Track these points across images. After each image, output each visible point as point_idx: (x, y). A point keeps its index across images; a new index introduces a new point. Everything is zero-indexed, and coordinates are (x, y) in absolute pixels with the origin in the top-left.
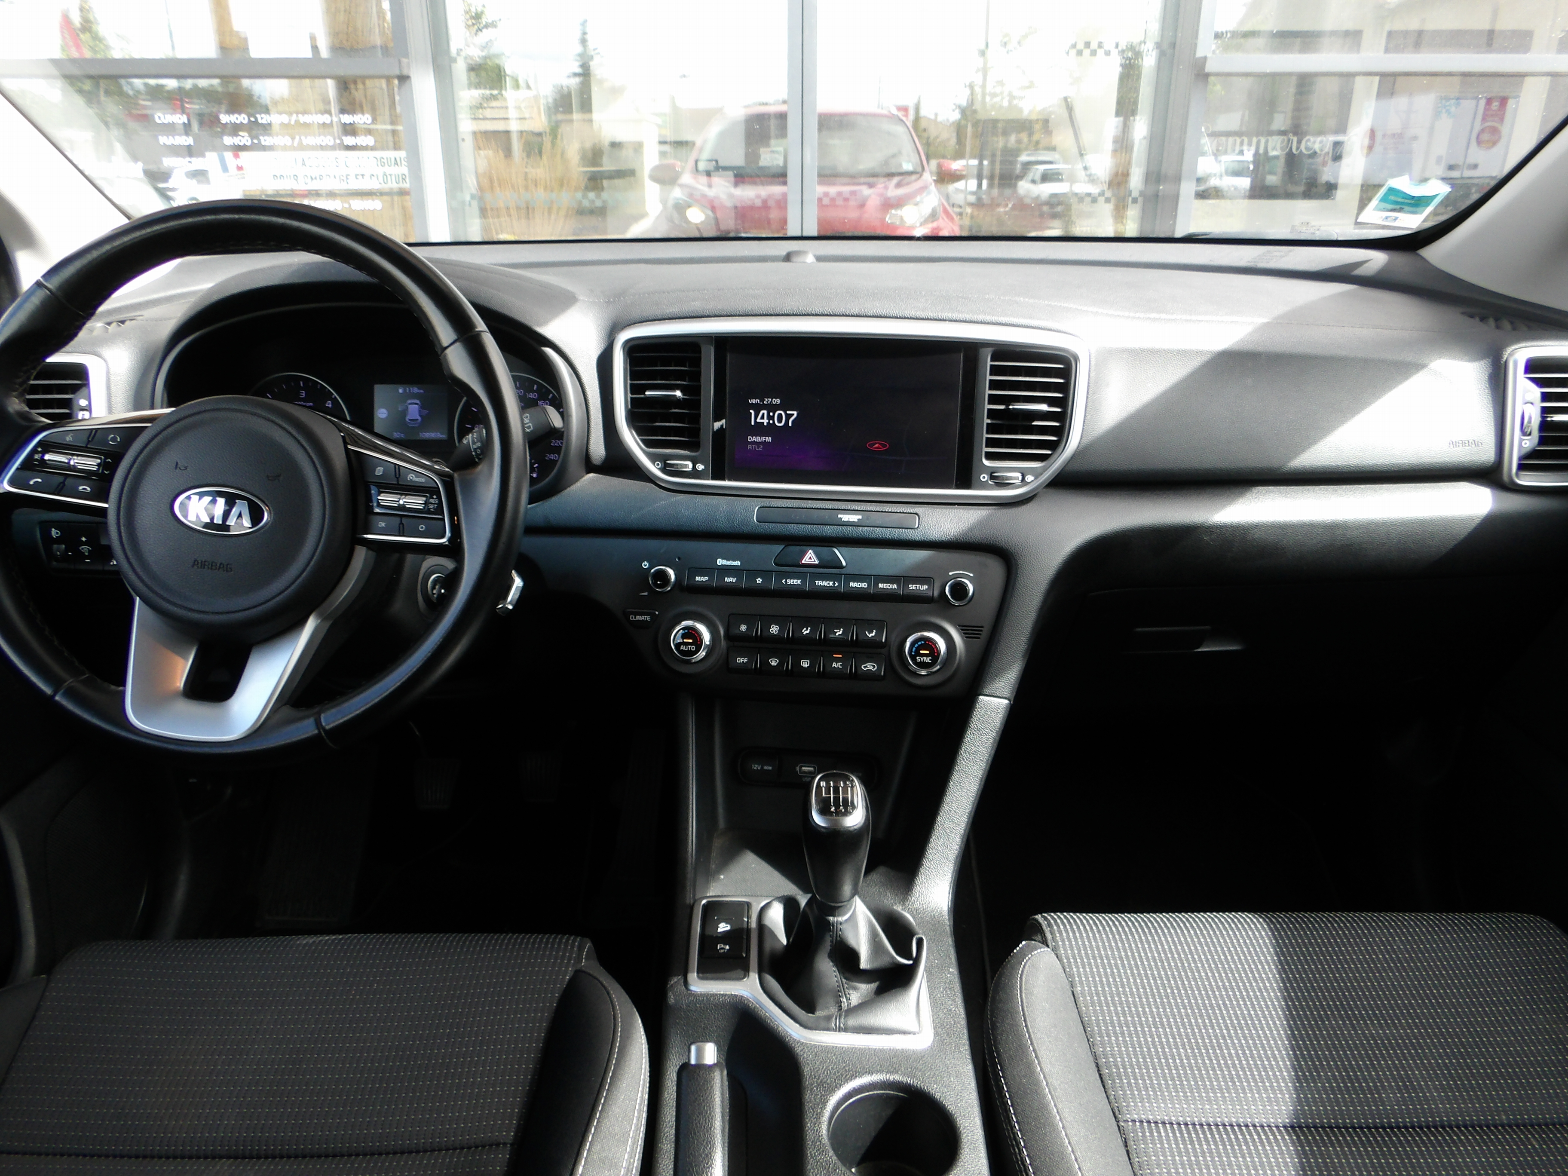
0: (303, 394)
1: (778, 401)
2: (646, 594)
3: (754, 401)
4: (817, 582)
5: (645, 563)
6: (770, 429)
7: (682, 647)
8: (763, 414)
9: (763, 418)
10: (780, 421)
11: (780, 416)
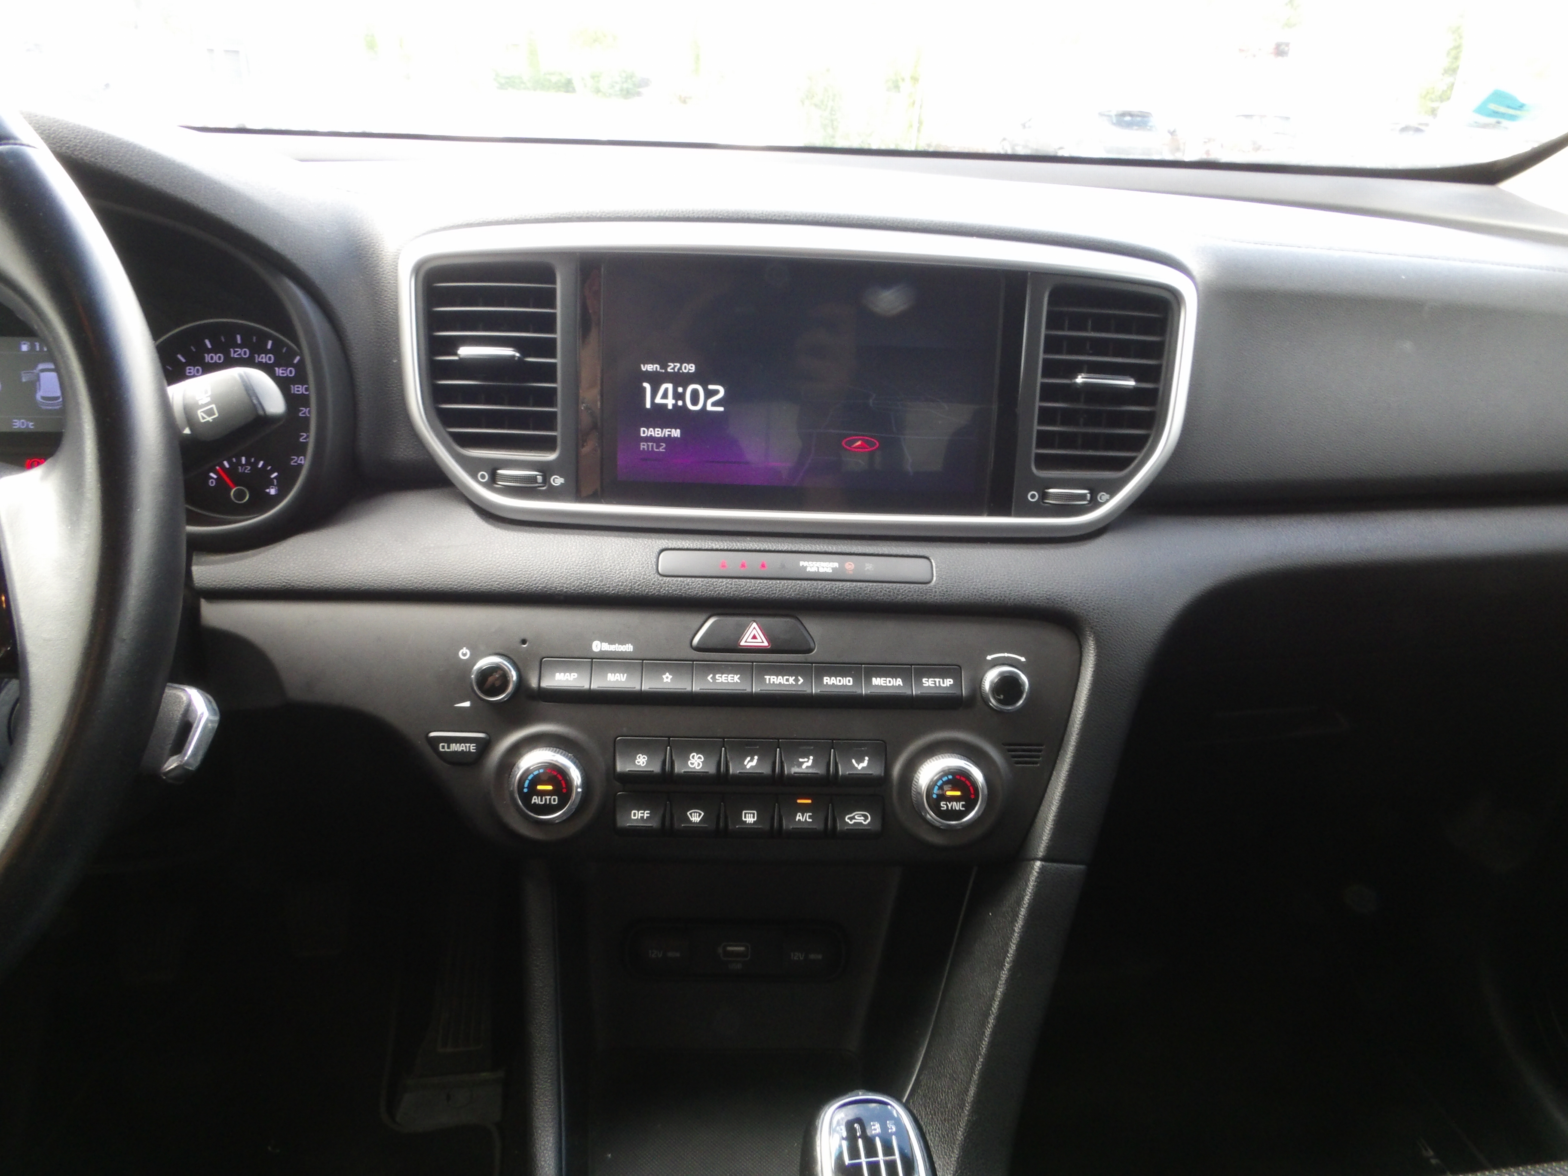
1: (691, 368)
2: (467, 704)
3: (650, 368)
4: (767, 677)
5: (464, 650)
6: (677, 417)
7: (535, 800)
8: (666, 390)
9: (665, 396)
10: (695, 401)
11: (695, 394)
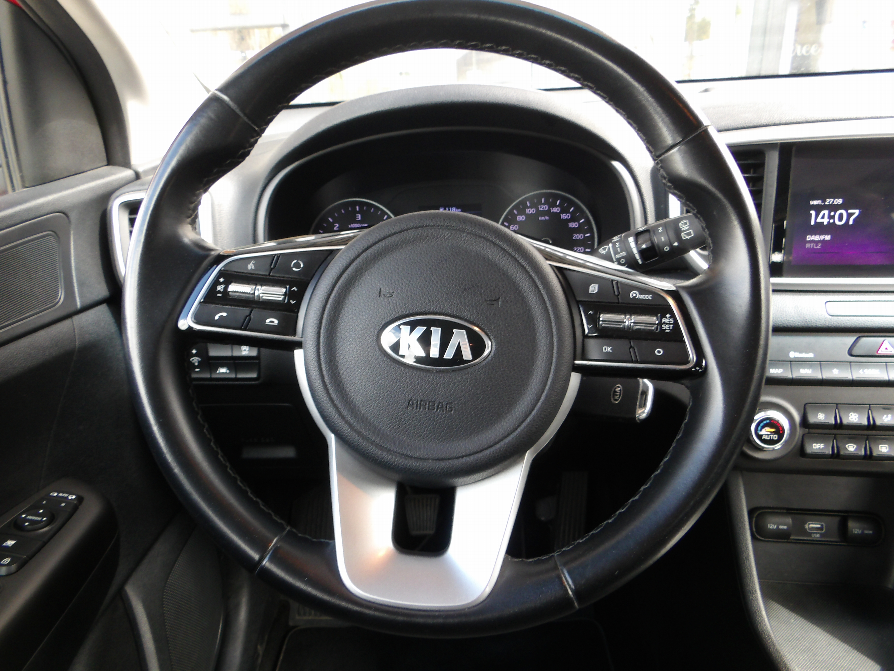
0: (359, 217)
1: (839, 201)
3: (815, 202)
6: (830, 228)
7: (764, 437)
8: (824, 214)
9: (823, 217)
10: (840, 219)
11: (841, 215)
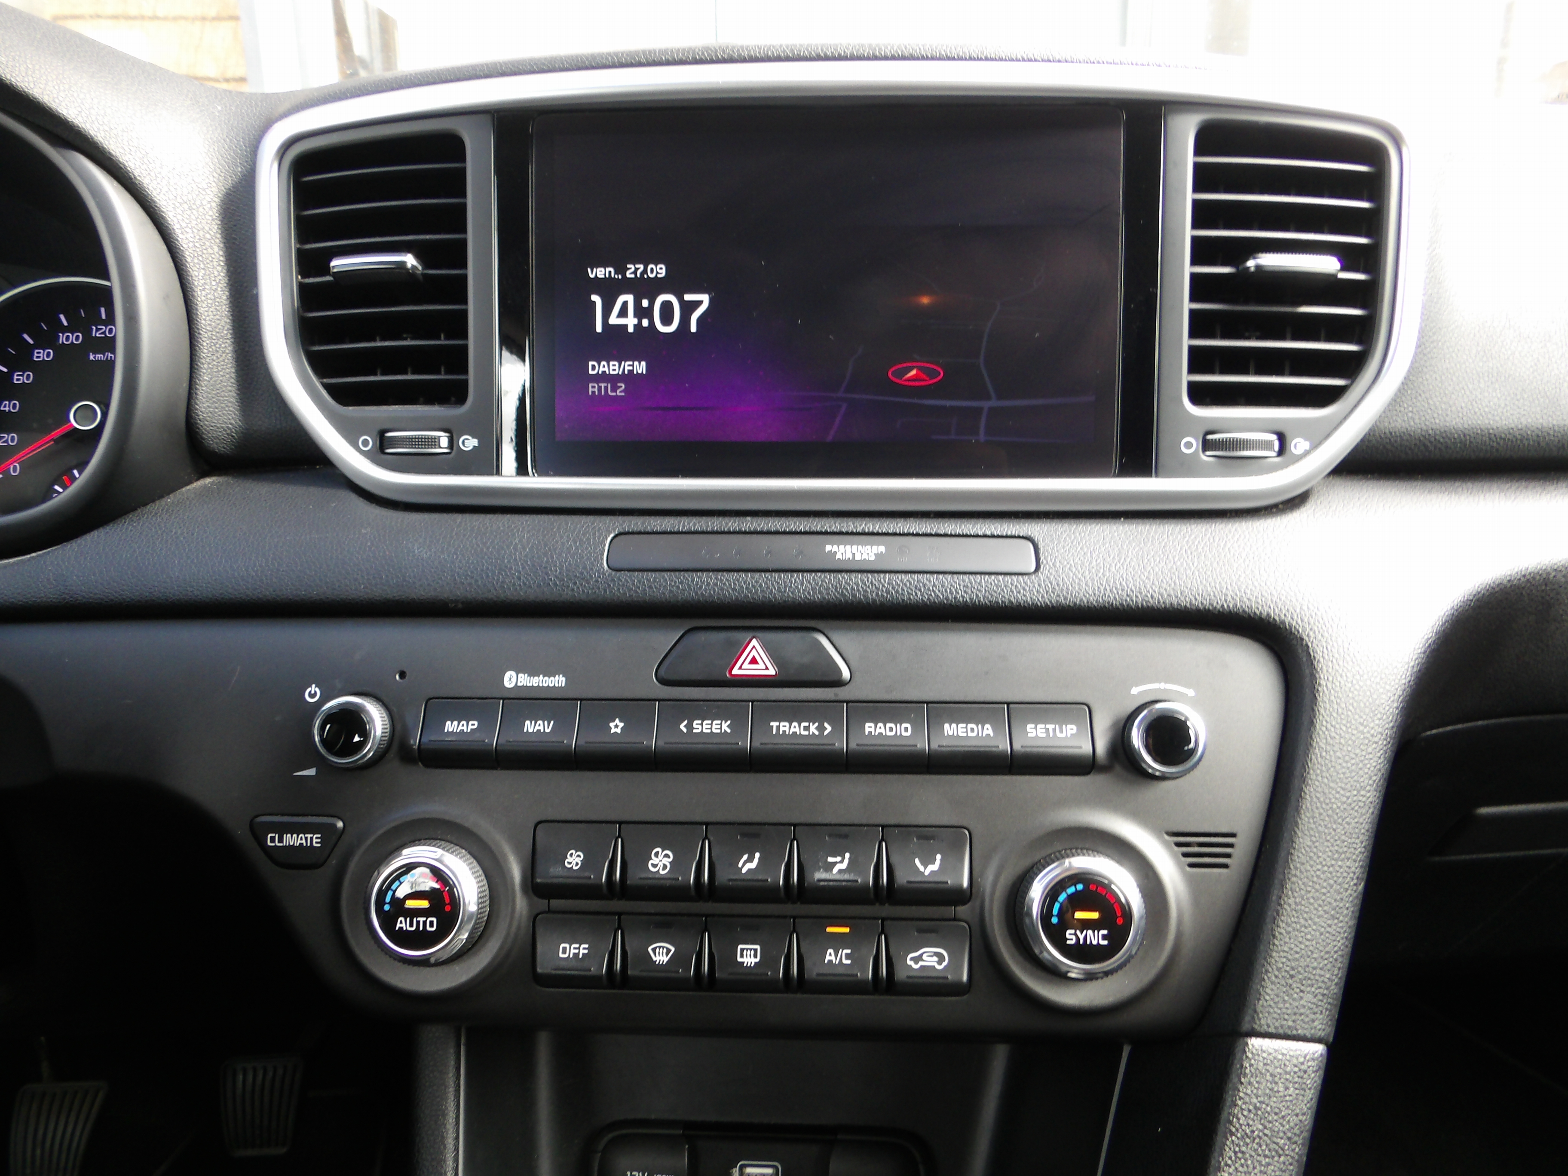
1: (660, 270)
2: (312, 772)
3: (600, 273)
4: (774, 724)
5: (313, 688)
6: (644, 342)
7: (402, 923)
8: (625, 304)
9: (623, 313)
10: (667, 319)
11: (667, 308)
